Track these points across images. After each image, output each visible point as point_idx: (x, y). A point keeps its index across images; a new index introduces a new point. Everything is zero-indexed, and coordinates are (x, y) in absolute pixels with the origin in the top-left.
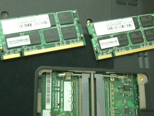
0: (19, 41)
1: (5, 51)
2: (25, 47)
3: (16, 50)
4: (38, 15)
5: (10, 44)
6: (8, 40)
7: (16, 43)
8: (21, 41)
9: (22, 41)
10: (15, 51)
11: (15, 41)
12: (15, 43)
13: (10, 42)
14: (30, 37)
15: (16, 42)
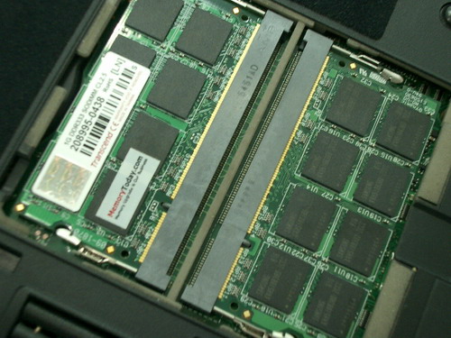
0: (127, 184)
1: (126, 246)
2: (159, 184)
3: (149, 213)
4: (90, 79)
5: (117, 218)
6: (102, 213)
7: (128, 197)
8: (132, 182)
9: (135, 177)
10: (147, 218)
11: (119, 198)
12: (126, 201)
13: (111, 213)
14: (138, 148)
15: (124, 197)
